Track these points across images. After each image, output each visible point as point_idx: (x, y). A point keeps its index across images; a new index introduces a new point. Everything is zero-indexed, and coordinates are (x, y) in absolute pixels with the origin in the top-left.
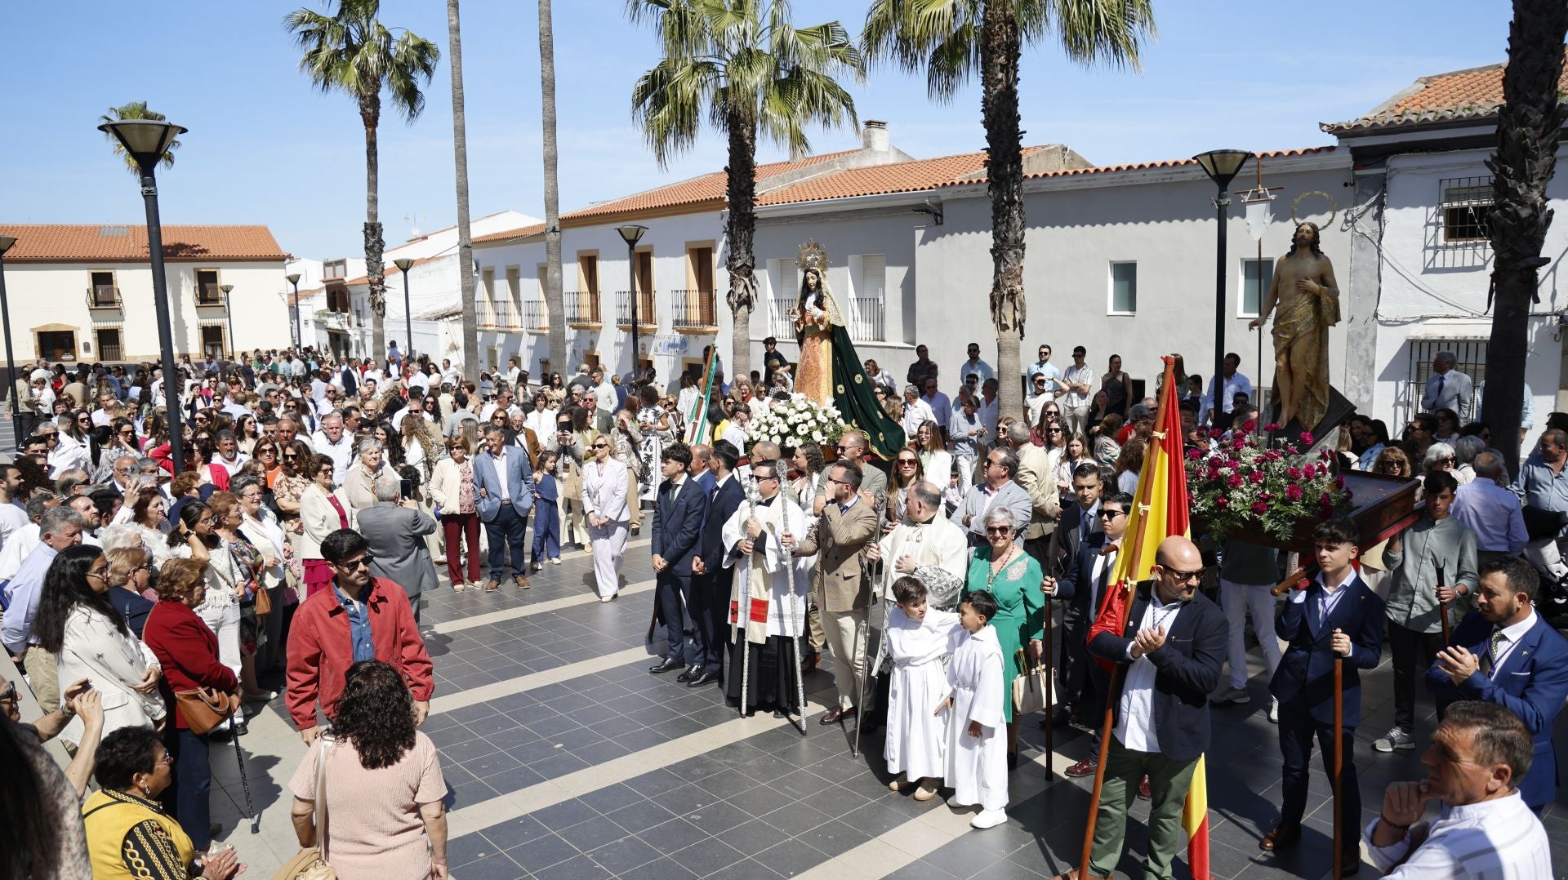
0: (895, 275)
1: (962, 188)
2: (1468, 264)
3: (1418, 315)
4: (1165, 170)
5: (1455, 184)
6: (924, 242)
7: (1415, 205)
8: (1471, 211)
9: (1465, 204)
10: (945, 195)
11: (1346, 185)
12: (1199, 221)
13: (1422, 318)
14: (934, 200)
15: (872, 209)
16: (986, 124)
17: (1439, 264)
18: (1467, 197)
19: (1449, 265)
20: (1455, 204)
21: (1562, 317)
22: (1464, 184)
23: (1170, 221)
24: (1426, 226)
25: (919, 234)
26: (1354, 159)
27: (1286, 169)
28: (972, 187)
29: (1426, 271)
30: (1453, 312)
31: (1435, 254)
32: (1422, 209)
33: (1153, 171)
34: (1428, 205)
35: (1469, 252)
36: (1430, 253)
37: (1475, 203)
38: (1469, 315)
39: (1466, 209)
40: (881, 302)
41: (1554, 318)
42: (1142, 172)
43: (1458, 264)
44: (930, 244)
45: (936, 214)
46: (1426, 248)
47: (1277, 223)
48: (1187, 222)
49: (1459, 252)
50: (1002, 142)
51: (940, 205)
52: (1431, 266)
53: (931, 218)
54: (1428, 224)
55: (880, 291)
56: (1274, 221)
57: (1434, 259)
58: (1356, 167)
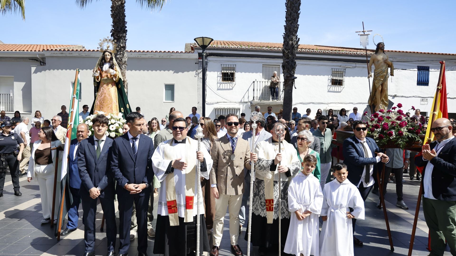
0: (19, 86)
1: (56, 52)
2: (228, 88)
3: (217, 102)
5: (225, 66)
6: (36, 72)
7: (214, 71)
8: (229, 74)
9: (227, 72)
10: (47, 54)
11: (196, 63)
12: (150, 71)
13: (218, 103)
14: (41, 56)
15: (6, 57)
16: (112, 16)
17: (221, 88)
18: (228, 70)
19: (224, 88)
20: (225, 72)
21: (251, 103)
22: (227, 66)
23: (140, 70)
24: (217, 77)
25: (33, 69)
26: (199, 56)
27: (179, 57)
28: (61, 52)
29: (218, 89)
30: (225, 101)
31: (220, 85)
32: (216, 73)
34: (218, 72)
35: (228, 85)
36: (219, 85)
37: (230, 72)
38: (229, 102)
39: (228, 73)
40: (11, 95)
41: (249, 103)
43: (226, 88)
44: (39, 73)
45: (41, 62)
46: (218, 83)
47: (175, 74)
48: (146, 71)
49: (226, 84)
51: (44, 58)
52: (219, 88)
53: (39, 63)
54: (218, 76)
55: (11, 91)
56: (174, 73)
57: (220, 86)
58: (199, 59)
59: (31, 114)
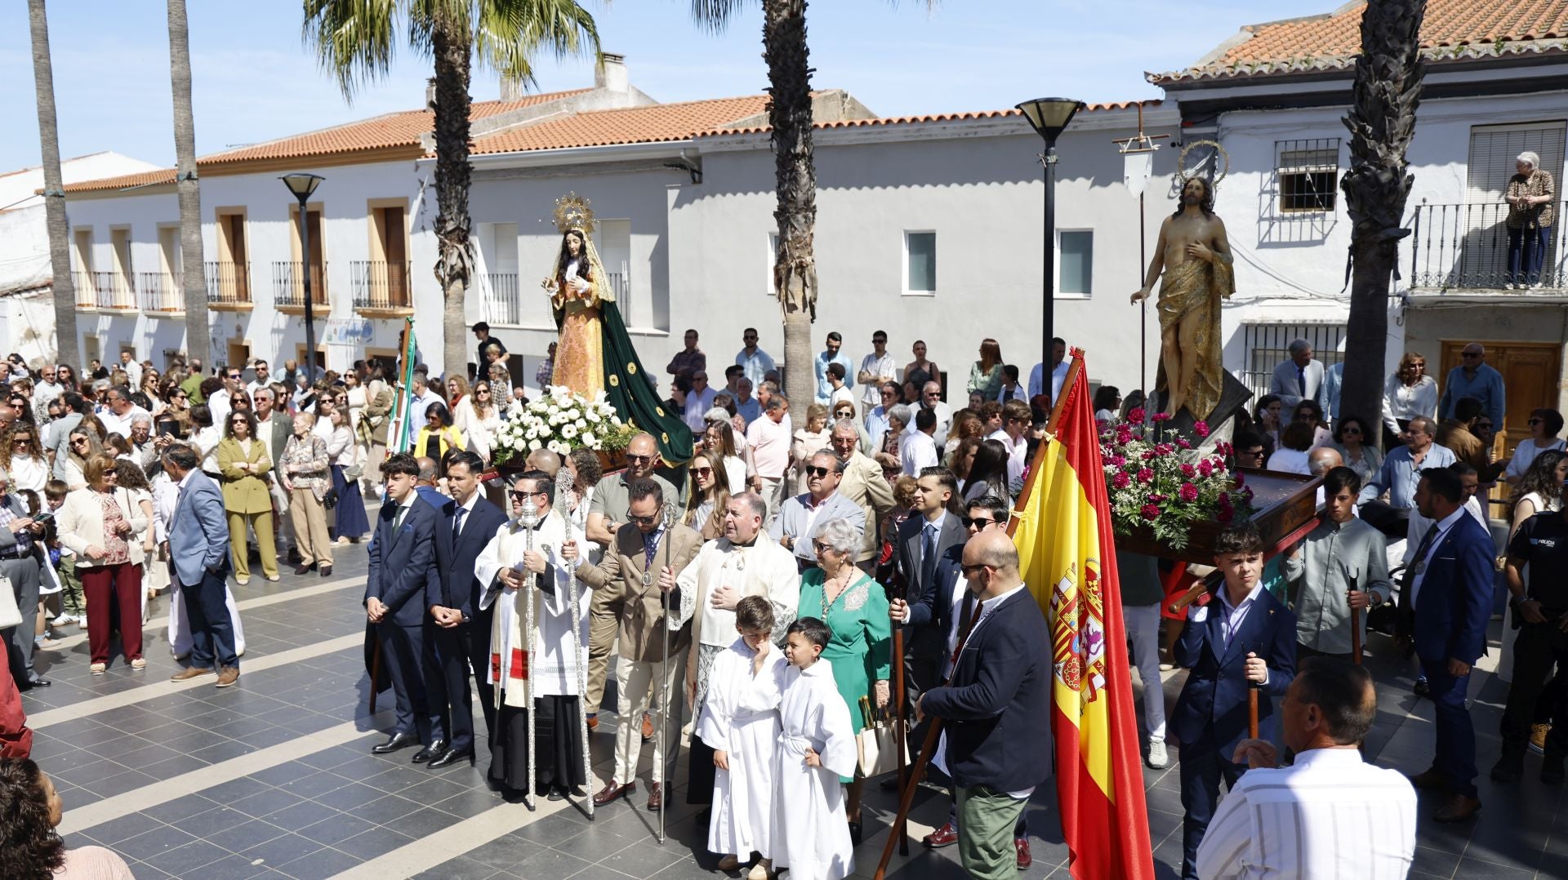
0: (642, 245)
1: (726, 139)
2: (1306, 238)
3: (1253, 295)
4: (969, 123)
5: (1291, 147)
6: (679, 204)
7: (1248, 170)
8: (1309, 178)
9: (1302, 169)
10: (705, 147)
11: (1173, 145)
12: (1008, 184)
13: (1258, 300)
14: (691, 153)
15: (611, 163)
16: (768, 58)
17: (1275, 238)
18: (1304, 162)
19: (1285, 239)
20: (1292, 170)
21: (1404, 298)
22: (1302, 147)
23: (975, 183)
24: (1260, 194)
25: (673, 195)
26: (1183, 115)
27: (1107, 125)
28: (738, 138)
29: (1261, 245)
30: (1290, 292)
31: (1271, 226)
32: (1256, 175)
33: (955, 124)
34: (1263, 171)
35: (1307, 223)
36: (1265, 225)
37: (1313, 169)
38: (1307, 295)
39: (1303, 176)
40: (625, 278)
41: (1396, 299)
42: (942, 124)
43: (1295, 238)
44: (686, 207)
45: (693, 171)
46: (1261, 219)
47: (1097, 188)
48: (995, 185)
49: (1296, 224)
50: (788, 82)
51: (698, 159)
52: (1266, 240)
53: (687, 175)
54: (1262, 192)
55: (624, 264)
56: (1093, 185)
57: (1269, 231)
58: (1184, 125)
59: (666, 336)
